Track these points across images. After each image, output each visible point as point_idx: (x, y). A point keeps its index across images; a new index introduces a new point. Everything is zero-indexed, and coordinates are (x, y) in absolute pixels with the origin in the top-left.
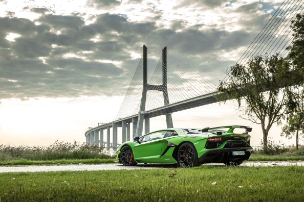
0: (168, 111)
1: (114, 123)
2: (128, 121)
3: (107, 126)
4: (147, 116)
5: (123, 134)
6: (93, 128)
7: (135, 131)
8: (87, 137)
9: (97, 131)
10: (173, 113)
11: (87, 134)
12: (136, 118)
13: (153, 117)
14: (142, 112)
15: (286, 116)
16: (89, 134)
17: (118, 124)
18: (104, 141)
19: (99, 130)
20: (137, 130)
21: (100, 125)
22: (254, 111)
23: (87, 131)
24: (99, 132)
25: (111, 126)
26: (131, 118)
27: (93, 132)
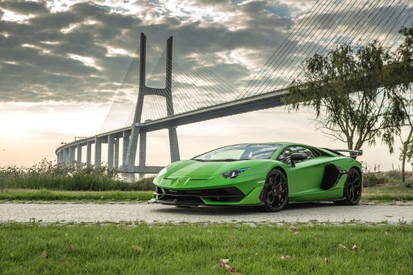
0: (171, 123)
1: (97, 138)
2: (117, 135)
3: (88, 142)
4: (144, 129)
5: (109, 153)
6: (67, 143)
7: (127, 150)
8: (58, 155)
9: (73, 148)
10: (179, 127)
11: (59, 151)
12: (128, 132)
13: (151, 131)
14: (137, 124)
15: (383, 132)
16: (62, 152)
17: (103, 138)
18: (82, 161)
19: (75, 147)
20: (129, 148)
21: (77, 139)
22: (339, 123)
23: (58, 147)
24: (76, 149)
25: (93, 142)
26: (122, 132)
27: (67, 149)
